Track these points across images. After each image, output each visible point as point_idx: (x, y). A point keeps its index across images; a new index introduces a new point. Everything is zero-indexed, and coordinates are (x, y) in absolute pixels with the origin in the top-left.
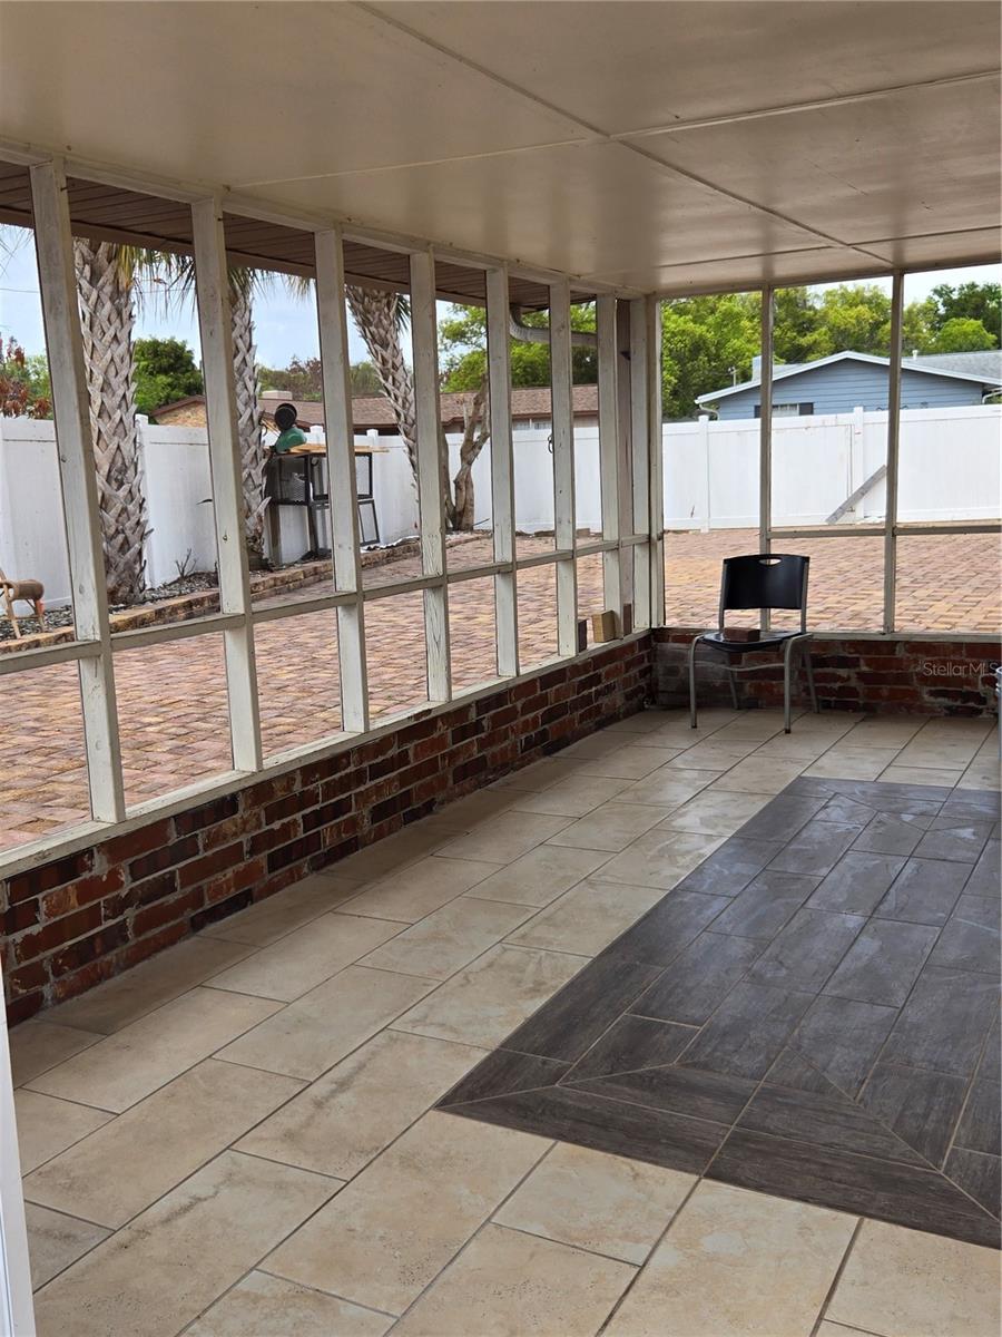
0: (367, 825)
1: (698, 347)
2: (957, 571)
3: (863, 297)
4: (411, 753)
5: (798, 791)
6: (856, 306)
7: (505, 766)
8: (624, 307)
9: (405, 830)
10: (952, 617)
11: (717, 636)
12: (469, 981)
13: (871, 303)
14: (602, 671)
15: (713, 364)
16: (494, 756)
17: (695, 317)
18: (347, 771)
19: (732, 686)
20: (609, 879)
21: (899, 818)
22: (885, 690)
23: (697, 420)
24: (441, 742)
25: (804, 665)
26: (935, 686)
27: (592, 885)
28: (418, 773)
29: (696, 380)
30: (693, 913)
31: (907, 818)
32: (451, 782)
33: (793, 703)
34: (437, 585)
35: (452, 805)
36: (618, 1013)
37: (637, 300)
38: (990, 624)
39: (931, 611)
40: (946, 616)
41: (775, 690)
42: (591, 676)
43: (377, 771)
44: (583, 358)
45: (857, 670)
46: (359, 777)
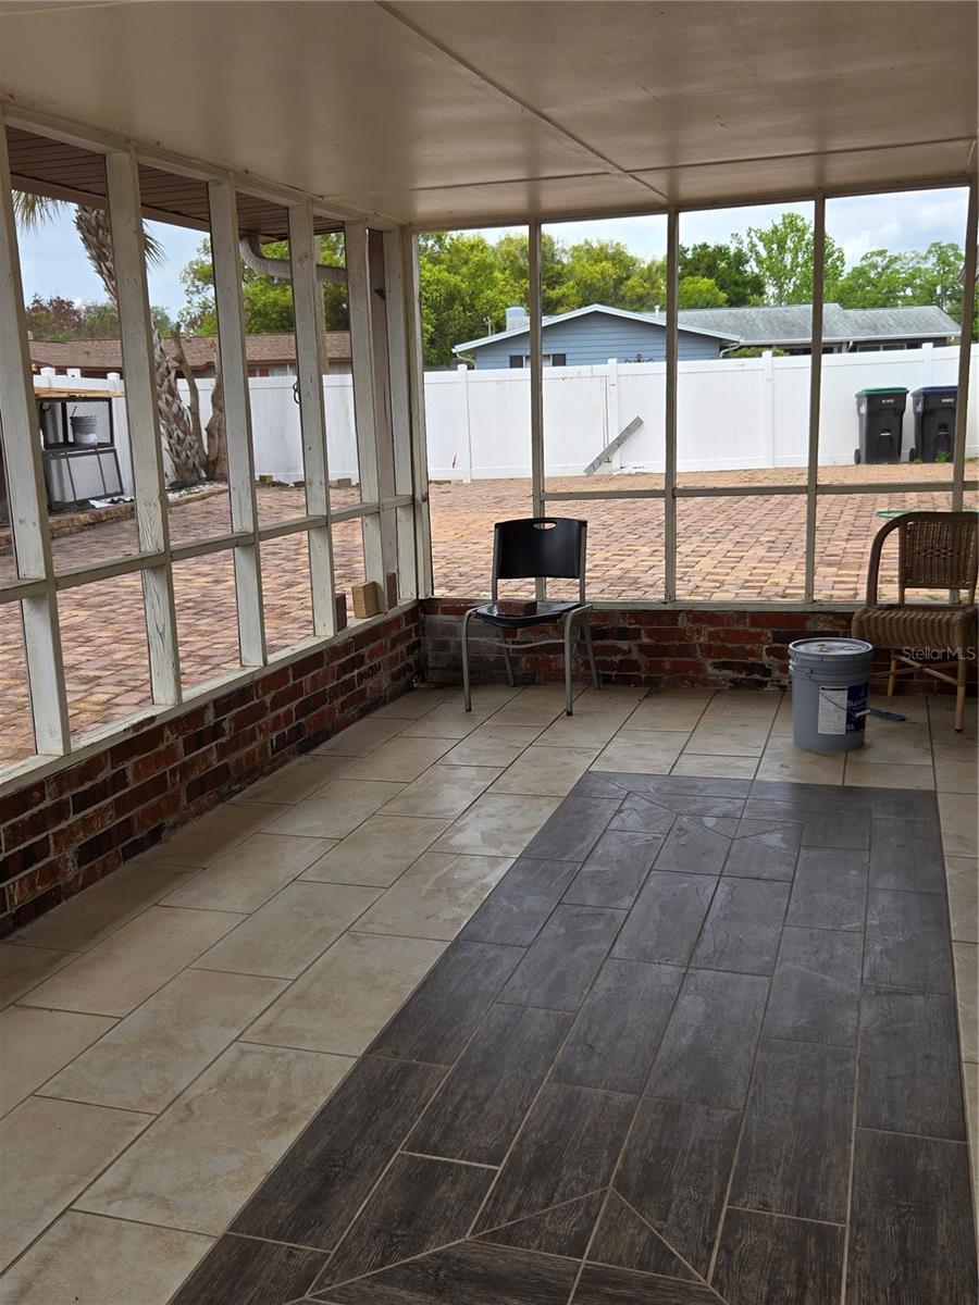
0: (72, 870)
1: (453, 297)
2: (716, 524)
3: (607, 254)
4: (130, 774)
5: (584, 789)
6: (601, 262)
7: (253, 771)
8: (376, 238)
9: (126, 869)
10: (718, 574)
11: (490, 610)
12: (192, 1113)
13: (614, 259)
14: (365, 651)
15: (468, 314)
16: (238, 762)
17: (449, 266)
18: (42, 806)
19: (507, 660)
20: (374, 927)
21: (702, 824)
22: (667, 663)
23: (456, 369)
24: (170, 754)
25: (583, 637)
26: (719, 657)
27: (356, 939)
28: (139, 796)
29: (452, 329)
30: (480, 975)
31: (710, 822)
32: (184, 801)
33: (574, 679)
34: (159, 564)
35: (188, 828)
36: (390, 1150)
37: (390, 232)
38: (757, 581)
39: (697, 568)
40: (713, 574)
41: (553, 664)
42: (353, 657)
43: (82, 802)
44: (340, 304)
45: (638, 642)
46: (59, 812)
